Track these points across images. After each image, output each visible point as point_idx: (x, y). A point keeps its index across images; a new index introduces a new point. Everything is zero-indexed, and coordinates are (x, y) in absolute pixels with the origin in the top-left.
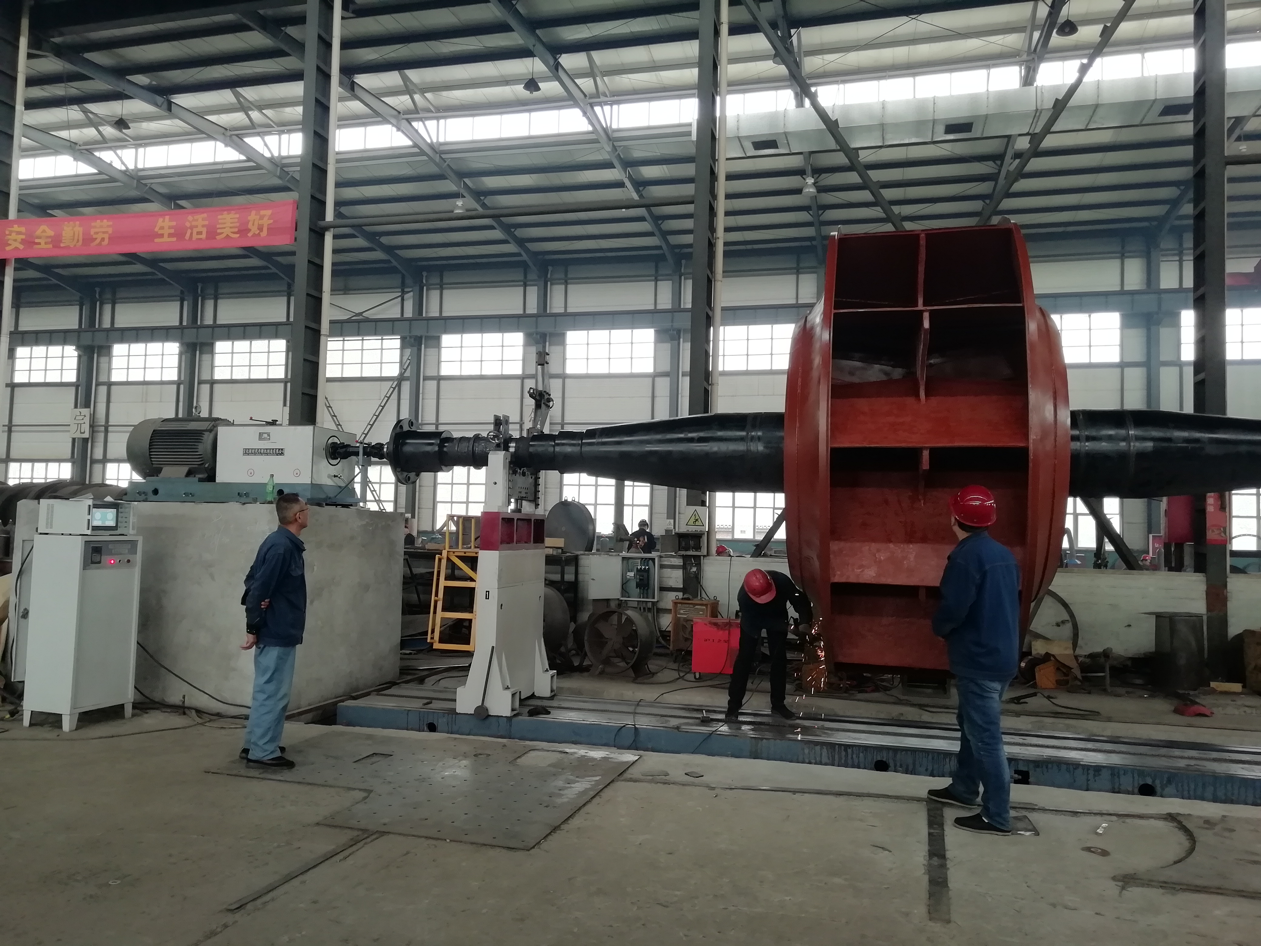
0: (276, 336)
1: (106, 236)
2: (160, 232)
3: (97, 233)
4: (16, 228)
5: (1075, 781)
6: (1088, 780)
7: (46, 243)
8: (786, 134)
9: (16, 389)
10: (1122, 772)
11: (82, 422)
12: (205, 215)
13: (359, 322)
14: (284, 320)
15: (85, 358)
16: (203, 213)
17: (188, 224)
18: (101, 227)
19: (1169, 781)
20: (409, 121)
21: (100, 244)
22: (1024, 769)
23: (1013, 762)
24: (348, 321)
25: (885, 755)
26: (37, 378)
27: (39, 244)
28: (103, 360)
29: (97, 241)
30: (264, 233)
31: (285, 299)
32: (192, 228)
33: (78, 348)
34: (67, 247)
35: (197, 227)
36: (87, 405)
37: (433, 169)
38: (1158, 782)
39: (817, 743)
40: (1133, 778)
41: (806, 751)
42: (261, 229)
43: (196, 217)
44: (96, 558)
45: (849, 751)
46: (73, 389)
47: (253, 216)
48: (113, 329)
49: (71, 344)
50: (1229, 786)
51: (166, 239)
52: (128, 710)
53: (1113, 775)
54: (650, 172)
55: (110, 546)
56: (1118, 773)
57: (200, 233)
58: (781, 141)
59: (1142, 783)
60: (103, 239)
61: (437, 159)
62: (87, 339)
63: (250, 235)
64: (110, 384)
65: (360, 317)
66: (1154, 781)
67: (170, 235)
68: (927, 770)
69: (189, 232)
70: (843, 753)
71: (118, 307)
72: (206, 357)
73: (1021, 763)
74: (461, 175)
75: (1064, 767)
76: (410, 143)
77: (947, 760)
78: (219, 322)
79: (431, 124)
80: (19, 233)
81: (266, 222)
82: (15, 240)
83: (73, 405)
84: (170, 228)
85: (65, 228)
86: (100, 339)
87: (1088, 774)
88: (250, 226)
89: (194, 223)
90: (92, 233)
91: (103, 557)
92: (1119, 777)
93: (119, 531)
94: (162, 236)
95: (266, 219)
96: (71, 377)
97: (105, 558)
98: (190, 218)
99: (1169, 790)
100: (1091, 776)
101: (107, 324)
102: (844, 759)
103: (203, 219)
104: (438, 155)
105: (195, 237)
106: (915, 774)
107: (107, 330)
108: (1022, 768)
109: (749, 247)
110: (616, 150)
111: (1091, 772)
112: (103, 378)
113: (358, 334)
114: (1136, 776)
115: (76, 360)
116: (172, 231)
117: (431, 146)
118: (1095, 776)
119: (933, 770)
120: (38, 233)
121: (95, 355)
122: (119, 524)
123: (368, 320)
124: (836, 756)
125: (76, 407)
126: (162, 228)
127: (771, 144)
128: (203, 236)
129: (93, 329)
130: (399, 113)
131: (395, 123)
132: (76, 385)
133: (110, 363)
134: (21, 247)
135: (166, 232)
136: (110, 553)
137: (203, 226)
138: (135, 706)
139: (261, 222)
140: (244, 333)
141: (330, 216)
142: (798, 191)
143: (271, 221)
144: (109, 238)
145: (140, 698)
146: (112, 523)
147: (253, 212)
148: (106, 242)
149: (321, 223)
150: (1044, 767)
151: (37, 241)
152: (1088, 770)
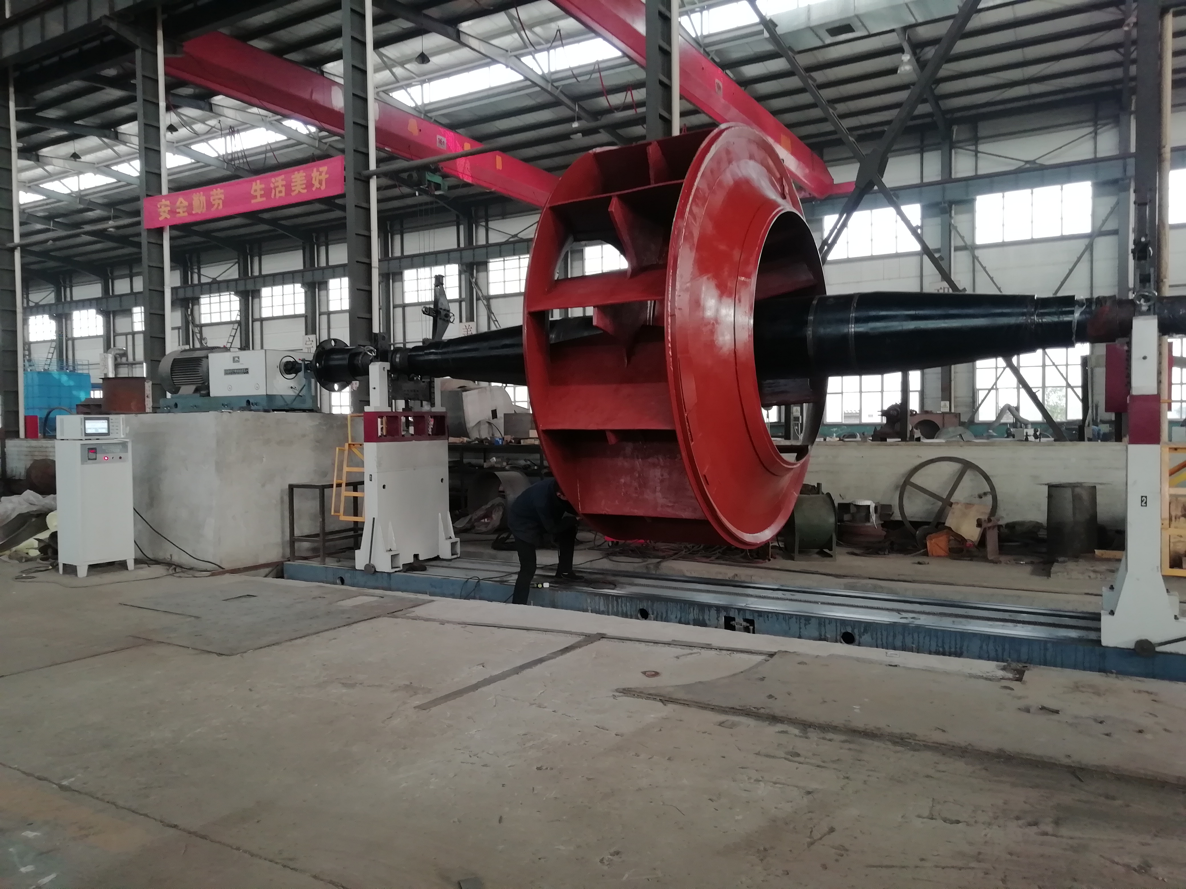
0: (449, 262)
1: (221, 202)
2: (255, 194)
3: (214, 200)
4: (164, 202)
5: (790, 629)
6: (800, 628)
7: (184, 212)
8: (857, 16)
9: (264, 322)
10: (827, 621)
11: (311, 346)
12: (283, 177)
13: (514, 243)
14: (456, 247)
15: (309, 293)
16: (280, 175)
17: (272, 186)
18: (217, 194)
19: (866, 631)
20: (518, 57)
21: (217, 208)
22: (751, 618)
23: (742, 612)
24: (506, 243)
25: (645, 605)
26: (278, 313)
27: (179, 213)
28: (323, 293)
29: (215, 207)
30: (323, 187)
31: (454, 228)
32: (275, 188)
33: (304, 285)
34: (197, 214)
35: (278, 187)
36: (314, 332)
37: (545, 98)
38: (856, 631)
39: (596, 594)
40: (836, 626)
41: (589, 601)
42: (320, 183)
43: (277, 179)
44: (92, 455)
45: (620, 600)
46: (303, 319)
47: (315, 174)
48: (328, 267)
49: (298, 283)
50: (916, 635)
51: (259, 200)
52: (131, 564)
53: (820, 624)
54: (751, 71)
55: (103, 447)
56: (824, 622)
57: (280, 192)
58: (856, 24)
59: (843, 631)
60: (219, 204)
61: (549, 88)
62: (309, 277)
63: (314, 189)
64: (329, 314)
65: (516, 239)
66: (853, 630)
67: (262, 196)
68: (676, 617)
69: (273, 191)
70: (615, 603)
71: (330, 247)
72: (397, 284)
73: (747, 612)
74: (577, 99)
75: (781, 617)
76: (521, 78)
77: (692, 609)
78: (405, 253)
79: (542, 56)
80: (166, 206)
81: (324, 177)
82: (164, 212)
83: (304, 333)
84: (261, 190)
85: (194, 198)
86: (318, 276)
87: (800, 622)
88: (314, 182)
89: (276, 184)
90: (211, 200)
91: (98, 455)
92: (825, 626)
93: (111, 436)
94: (255, 197)
95: (323, 174)
96: (301, 309)
97: (99, 456)
98: (273, 180)
99: (866, 638)
100: (802, 625)
101: (323, 264)
102: (615, 608)
103: (282, 180)
104: (550, 84)
105: (278, 195)
106: (668, 621)
107: (323, 269)
108: (749, 617)
109: (869, 131)
110: (709, 55)
111: (803, 621)
112: (323, 309)
113: (514, 254)
114: (838, 624)
115: (303, 295)
116: (263, 192)
117: (543, 77)
118: (805, 625)
119: (681, 618)
120: (178, 204)
121: (317, 290)
122: (111, 431)
123: (522, 241)
124: (610, 605)
125: (306, 334)
126: (256, 191)
127: (847, 28)
128: (283, 194)
129: (313, 268)
130: (507, 51)
131: (503, 62)
132: (305, 316)
133: (327, 296)
134: (168, 217)
135: (258, 194)
136: (104, 452)
137: (282, 186)
138: (137, 561)
139: (321, 177)
140: (424, 262)
141: (373, 166)
142: (893, 71)
143: (327, 176)
144: (223, 202)
145: (140, 555)
146: (105, 431)
147: (315, 170)
148: (221, 207)
149: (365, 173)
150: (766, 616)
151: (178, 210)
152: (800, 619)
